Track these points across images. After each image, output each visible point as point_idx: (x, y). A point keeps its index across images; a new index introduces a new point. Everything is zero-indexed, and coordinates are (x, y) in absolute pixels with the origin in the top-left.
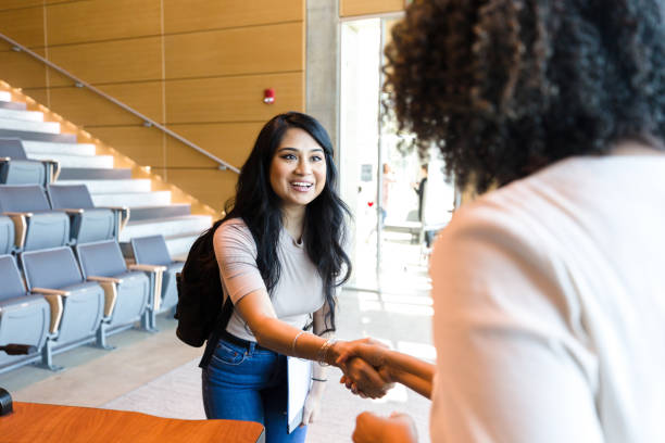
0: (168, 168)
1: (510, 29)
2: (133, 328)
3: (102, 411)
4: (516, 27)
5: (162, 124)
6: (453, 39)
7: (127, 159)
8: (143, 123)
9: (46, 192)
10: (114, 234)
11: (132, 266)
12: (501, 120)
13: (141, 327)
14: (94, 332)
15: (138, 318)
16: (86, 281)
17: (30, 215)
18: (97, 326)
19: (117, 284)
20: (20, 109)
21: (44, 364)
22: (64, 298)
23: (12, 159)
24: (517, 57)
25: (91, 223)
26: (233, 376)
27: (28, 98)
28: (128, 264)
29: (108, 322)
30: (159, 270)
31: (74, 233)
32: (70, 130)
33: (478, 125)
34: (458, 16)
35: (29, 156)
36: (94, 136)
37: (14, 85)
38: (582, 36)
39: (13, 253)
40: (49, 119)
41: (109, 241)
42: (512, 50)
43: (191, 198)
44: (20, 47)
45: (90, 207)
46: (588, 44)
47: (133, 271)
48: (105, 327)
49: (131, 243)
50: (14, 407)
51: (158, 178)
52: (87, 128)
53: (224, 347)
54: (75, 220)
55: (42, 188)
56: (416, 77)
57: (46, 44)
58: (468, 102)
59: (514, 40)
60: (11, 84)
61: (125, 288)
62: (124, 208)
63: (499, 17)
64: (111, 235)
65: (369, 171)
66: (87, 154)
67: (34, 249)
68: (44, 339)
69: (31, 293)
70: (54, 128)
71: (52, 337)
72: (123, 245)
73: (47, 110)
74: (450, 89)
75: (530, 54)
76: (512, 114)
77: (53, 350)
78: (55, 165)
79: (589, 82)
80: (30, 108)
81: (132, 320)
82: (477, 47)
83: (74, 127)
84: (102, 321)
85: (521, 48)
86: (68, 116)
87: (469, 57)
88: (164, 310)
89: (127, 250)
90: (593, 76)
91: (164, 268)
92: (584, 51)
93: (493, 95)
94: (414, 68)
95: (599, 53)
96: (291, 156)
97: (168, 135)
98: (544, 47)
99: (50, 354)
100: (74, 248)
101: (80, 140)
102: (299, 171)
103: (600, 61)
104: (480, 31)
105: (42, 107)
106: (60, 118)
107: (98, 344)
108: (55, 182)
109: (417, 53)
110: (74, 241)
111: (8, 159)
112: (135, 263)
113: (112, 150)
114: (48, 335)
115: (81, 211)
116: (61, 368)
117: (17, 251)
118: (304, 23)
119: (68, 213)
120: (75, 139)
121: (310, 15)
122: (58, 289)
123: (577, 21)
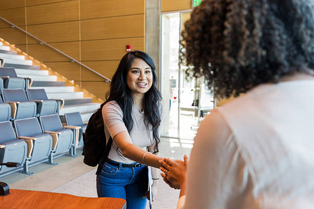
0: (82, 81)
1: (241, 23)
2: (65, 155)
3: (51, 193)
4: (245, 23)
5: (79, 61)
6: (214, 29)
7: (63, 77)
8: (70, 61)
9: (26, 92)
10: (57, 112)
11: (65, 127)
12: (237, 66)
13: (69, 154)
14: (48, 157)
15: (68, 150)
16: (44, 133)
17: (18, 103)
18: (49, 154)
19: (58, 135)
20: (14, 54)
21: (24, 172)
22: (34, 141)
23: (10, 77)
24: (245, 37)
25: (47, 106)
26: (111, 180)
27: (18, 49)
28: (63, 125)
29: (54, 152)
30: (78, 128)
31: (38, 111)
32: (37, 64)
33: (227, 68)
34: (217, 18)
35: (18, 76)
36: (48, 66)
37: (11, 43)
38: (275, 26)
39: (11, 120)
40: (27, 59)
41: (55, 115)
42: (243, 34)
43: (92, 95)
44: (14, 26)
45: (46, 99)
46: (279, 30)
47: (66, 128)
48: (52, 154)
49: (65, 116)
50: (10, 192)
51: (77, 86)
52: (44, 63)
53: (107, 166)
54: (39, 105)
55: (24, 90)
56: (197, 47)
57: (26, 24)
58: (222, 58)
59: (244, 28)
60: (10, 43)
61: (61, 136)
62: (62, 99)
63: (236, 17)
64: (56, 112)
65: (175, 83)
66: (45, 75)
67: (20, 119)
68: (25, 160)
69: (19, 139)
70: (30, 63)
71: (28, 159)
72: (61, 117)
73: (26, 54)
74: (213, 52)
75: (252, 35)
76: (243, 63)
77: (29, 165)
78: (30, 80)
79: (280, 47)
80: (19, 54)
81: (65, 152)
82: (226, 32)
83: (39, 62)
84: (51, 152)
85: (247, 33)
86: (36, 57)
87: (222, 37)
88: (80, 146)
89: (63, 119)
90: (281, 44)
91: (80, 127)
92: (277, 33)
93: (234, 55)
94: (196, 43)
95: (284, 33)
96: (136, 71)
97: (82, 66)
98: (258, 32)
99: (27, 167)
100: (38, 118)
101: (42, 68)
102: (140, 78)
103: (285, 37)
104: (227, 24)
105: (24, 53)
106: (32, 58)
107: (49, 162)
108: (30, 87)
109: (197, 35)
110: (38, 115)
111: (8, 77)
112: (67, 125)
113: (56, 73)
114: (27, 158)
115: (42, 101)
116: (32, 174)
117: (12, 119)
118: (145, 15)
119: (36, 102)
120: (39, 68)
121: (147, 11)
122: (31, 137)
123: (273, 18)
